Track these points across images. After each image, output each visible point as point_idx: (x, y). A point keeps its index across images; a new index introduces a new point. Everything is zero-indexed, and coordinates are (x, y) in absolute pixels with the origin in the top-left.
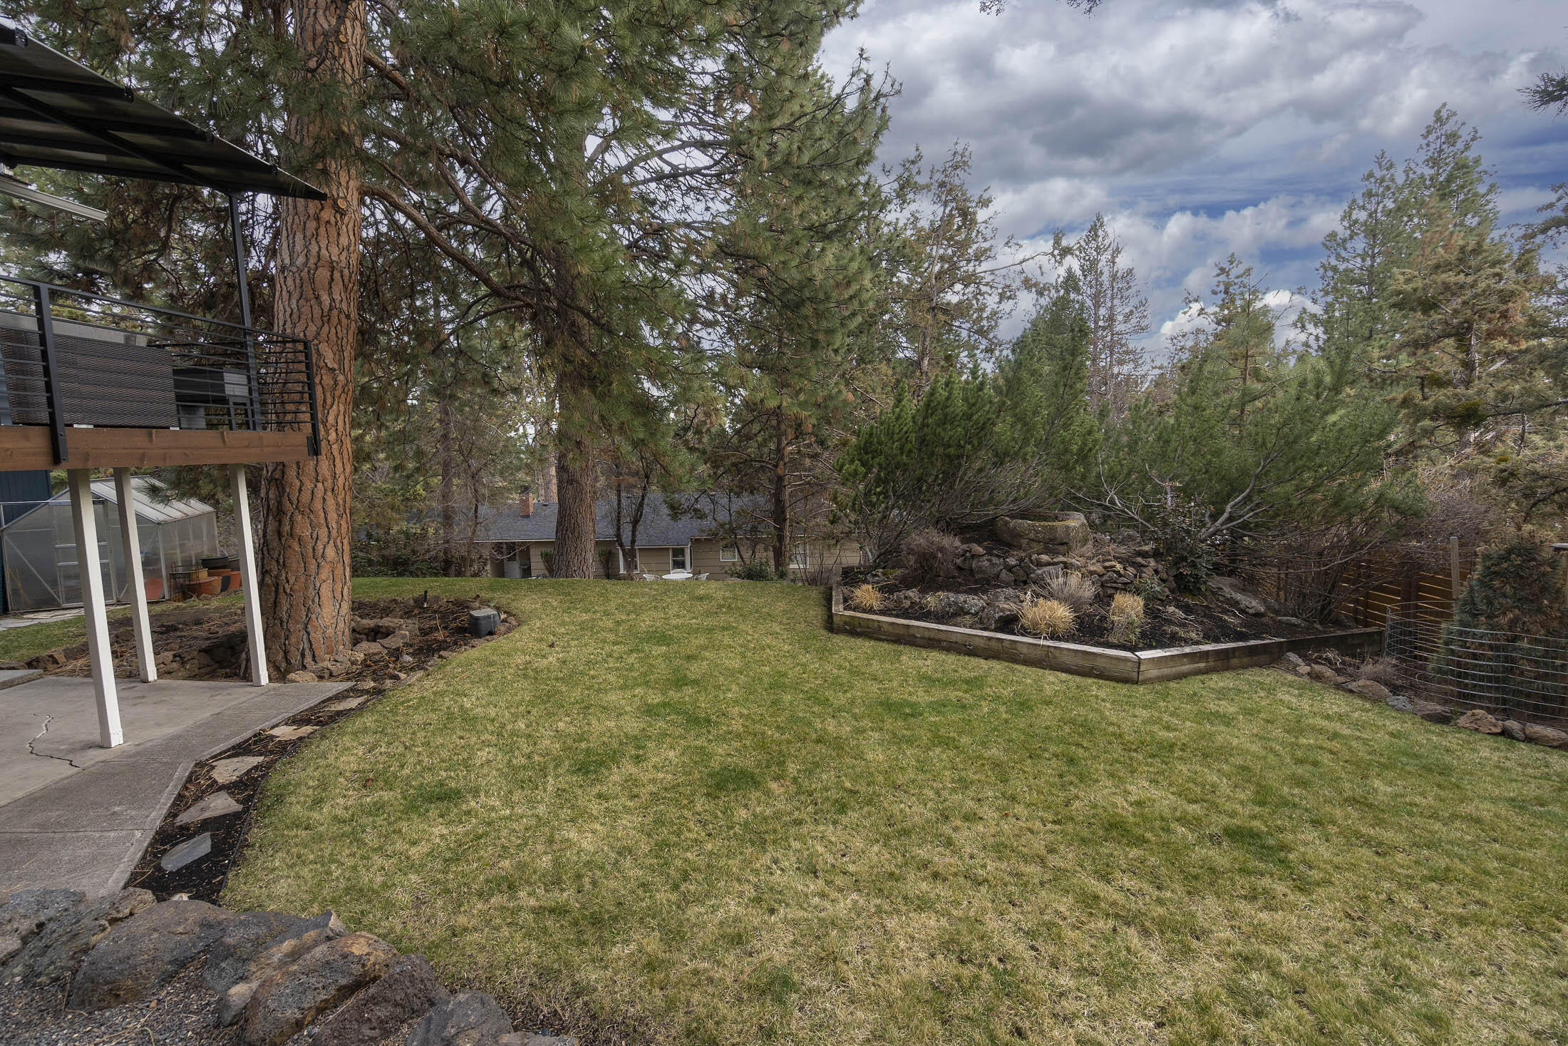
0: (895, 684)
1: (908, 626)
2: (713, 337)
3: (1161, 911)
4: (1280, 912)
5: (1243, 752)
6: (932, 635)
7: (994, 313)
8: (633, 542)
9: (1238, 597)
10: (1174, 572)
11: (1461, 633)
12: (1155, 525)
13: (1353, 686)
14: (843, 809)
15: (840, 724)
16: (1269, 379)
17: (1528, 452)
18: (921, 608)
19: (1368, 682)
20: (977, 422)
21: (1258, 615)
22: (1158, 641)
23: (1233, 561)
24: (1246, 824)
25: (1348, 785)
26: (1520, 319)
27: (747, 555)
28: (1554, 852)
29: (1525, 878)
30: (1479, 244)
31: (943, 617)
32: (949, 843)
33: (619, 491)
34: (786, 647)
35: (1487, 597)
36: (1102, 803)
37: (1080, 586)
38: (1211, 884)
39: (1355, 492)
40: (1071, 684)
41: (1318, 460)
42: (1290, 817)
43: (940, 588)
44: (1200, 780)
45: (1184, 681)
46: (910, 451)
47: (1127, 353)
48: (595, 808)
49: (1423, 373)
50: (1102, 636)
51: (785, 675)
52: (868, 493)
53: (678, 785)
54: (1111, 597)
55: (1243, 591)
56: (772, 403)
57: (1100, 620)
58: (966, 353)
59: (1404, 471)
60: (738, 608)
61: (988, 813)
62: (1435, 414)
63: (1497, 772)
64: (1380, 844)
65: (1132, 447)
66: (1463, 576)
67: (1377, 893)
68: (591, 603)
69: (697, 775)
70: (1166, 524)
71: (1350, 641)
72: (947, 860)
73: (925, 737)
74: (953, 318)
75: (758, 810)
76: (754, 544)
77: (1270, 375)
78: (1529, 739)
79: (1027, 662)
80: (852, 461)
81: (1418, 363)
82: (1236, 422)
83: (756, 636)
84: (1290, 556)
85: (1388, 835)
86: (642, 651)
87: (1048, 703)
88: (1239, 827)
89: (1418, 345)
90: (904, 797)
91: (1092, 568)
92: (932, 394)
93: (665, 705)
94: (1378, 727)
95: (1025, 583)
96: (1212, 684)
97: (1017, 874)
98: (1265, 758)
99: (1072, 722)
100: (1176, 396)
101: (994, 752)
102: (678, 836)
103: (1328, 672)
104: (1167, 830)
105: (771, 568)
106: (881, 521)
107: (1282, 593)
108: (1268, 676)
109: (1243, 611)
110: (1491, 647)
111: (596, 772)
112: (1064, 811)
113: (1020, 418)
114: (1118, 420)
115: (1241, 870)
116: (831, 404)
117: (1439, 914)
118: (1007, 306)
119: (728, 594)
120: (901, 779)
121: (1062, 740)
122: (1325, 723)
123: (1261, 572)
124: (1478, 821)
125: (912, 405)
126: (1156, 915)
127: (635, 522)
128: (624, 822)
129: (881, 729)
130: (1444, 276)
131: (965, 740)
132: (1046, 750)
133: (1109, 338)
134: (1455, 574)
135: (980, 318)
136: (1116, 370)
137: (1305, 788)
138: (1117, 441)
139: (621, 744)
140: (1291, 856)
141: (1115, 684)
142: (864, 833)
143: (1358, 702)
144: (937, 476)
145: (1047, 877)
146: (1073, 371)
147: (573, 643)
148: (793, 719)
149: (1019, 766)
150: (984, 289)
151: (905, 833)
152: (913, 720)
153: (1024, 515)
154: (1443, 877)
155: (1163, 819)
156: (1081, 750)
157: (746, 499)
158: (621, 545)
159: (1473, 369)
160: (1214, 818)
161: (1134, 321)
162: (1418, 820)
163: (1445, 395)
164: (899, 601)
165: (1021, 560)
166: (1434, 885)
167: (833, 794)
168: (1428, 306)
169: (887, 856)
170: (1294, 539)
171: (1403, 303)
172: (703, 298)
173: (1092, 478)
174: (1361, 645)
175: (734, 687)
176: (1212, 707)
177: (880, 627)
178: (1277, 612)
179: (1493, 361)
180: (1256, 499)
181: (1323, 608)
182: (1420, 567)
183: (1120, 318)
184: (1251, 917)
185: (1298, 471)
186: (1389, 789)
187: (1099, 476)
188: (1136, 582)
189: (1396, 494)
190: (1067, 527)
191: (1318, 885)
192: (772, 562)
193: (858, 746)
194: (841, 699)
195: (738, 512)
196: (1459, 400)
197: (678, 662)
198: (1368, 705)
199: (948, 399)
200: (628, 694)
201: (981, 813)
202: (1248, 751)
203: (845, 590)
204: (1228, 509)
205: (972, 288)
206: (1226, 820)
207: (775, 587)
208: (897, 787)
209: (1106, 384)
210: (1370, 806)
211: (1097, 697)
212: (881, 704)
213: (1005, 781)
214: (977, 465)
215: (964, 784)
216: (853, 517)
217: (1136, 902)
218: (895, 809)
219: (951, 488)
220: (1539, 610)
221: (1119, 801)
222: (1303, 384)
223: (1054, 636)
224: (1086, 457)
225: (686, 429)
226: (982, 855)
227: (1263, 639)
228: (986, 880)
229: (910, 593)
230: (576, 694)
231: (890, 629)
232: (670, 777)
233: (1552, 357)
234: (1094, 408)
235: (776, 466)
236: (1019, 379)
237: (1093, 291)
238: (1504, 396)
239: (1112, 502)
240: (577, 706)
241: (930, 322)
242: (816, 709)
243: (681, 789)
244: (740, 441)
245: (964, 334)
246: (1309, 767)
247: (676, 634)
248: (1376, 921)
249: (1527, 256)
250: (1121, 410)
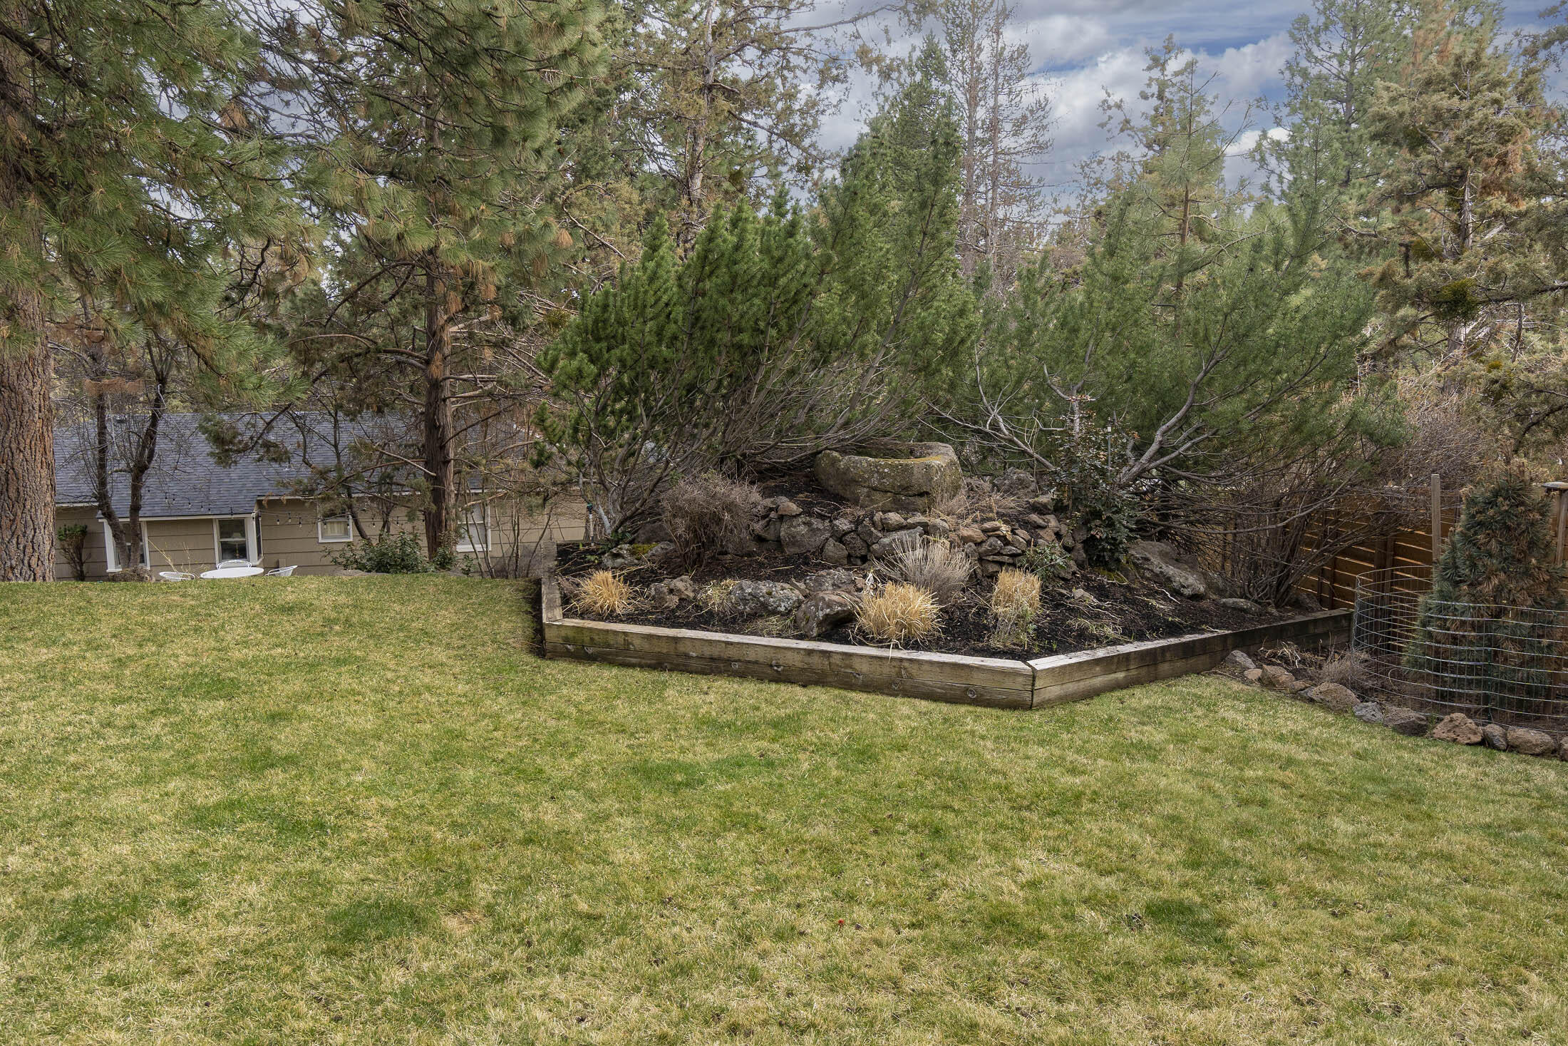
0: (657, 736)
1: (676, 640)
2: (296, 109)
3: (1062, 1031)
4: (1215, 1009)
5: (1172, 796)
6: (716, 652)
7: (812, 104)
8: (135, 509)
9: (1171, 570)
10: (1082, 536)
11: (1441, 609)
12: (1056, 464)
13: (1313, 692)
14: (576, 945)
15: (565, 810)
16: (1215, 238)
17: (1524, 357)
18: (698, 607)
19: (1332, 686)
20: (785, 290)
21: (1196, 597)
22: (1059, 642)
23: (1164, 517)
24: (1175, 897)
25: (1302, 828)
26: (1519, 167)
27: (373, 530)
28: (1528, 885)
29: (1496, 922)
30: (1477, 54)
31: (734, 620)
32: (754, 976)
33: (100, 409)
34: (461, 688)
35: (1470, 556)
36: (981, 889)
37: (947, 562)
38: (1128, 985)
39: (1322, 410)
40: (935, 716)
41: (1276, 363)
42: (1231, 880)
43: (728, 572)
44: (1115, 841)
45: (1096, 700)
46: (675, 338)
47: (1018, 185)
48: (103, 1002)
49: (1408, 239)
50: (980, 638)
51: (460, 735)
52: (601, 412)
53: (270, 942)
54: (993, 577)
55: (1177, 561)
56: (420, 243)
57: (976, 614)
58: (764, 170)
59: (1382, 382)
60: (364, 624)
61: (814, 924)
62: (1418, 297)
63: (1473, 793)
64: (1338, 901)
65: (1024, 336)
66: (1445, 531)
67: (1331, 967)
68: (58, 627)
69: (306, 921)
70: (1072, 461)
71: (1312, 630)
72: (751, 1003)
73: (710, 816)
74: (743, 108)
75: (426, 966)
76: (387, 508)
77: (1219, 232)
78: (1512, 748)
79: (870, 687)
80: (573, 354)
81: (1403, 224)
82: (1170, 303)
83: (403, 671)
84: (1238, 508)
85: (1347, 889)
86: (176, 712)
87: (901, 748)
88: (1166, 901)
89: (1406, 196)
90: (679, 916)
91: (966, 532)
92: (710, 240)
93: (231, 806)
94: (1341, 746)
95: (864, 559)
96: (1133, 703)
97: (859, 1009)
98: (1201, 801)
99: (938, 773)
100: (1088, 260)
101: (820, 830)
102: (278, 1028)
103: (1283, 675)
104: (1071, 918)
105: (423, 552)
106: (624, 461)
107: (1228, 565)
108: (1206, 686)
109: (1176, 593)
110: (1473, 626)
111: (97, 938)
112: (927, 908)
113: (855, 286)
114: (1003, 294)
115: (1167, 960)
116: (530, 249)
117: (1401, 982)
118: (832, 93)
119: (342, 599)
120: (672, 888)
121: (923, 803)
122: (1277, 746)
123: (1201, 533)
124: (1449, 858)
125: (674, 258)
126: (1054, 1037)
127: (139, 471)
128: (166, 1019)
129: (636, 812)
130: (1435, 97)
131: (774, 816)
132: (899, 820)
133: (990, 160)
134: (1436, 526)
135: (788, 111)
136: (1001, 214)
137: (1250, 839)
138: (1001, 329)
139: (147, 882)
140: (1230, 932)
141: (1000, 712)
142: (614, 979)
143: (1320, 714)
144: (720, 382)
145: (902, 1007)
146: (936, 210)
147: (24, 706)
148: (482, 809)
149: (858, 848)
150: (795, 60)
151: (683, 970)
152: (687, 792)
153: (861, 448)
154: (1403, 936)
155: (1065, 902)
156: (951, 816)
157: (368, 424)
158: (109, 515)
159: (1466, 237)
160: (1134, 892)
161: (1028, 133)
162: (1383, 865)
163: (1430, 270)
164: (659, 598)
165: (858, 522)
166: (1396, 947)
167: (558, 925)
168: (1417, 140)
169: (654, 1010)
170: (1246, 483)
171: (1387, 133)
172: (273, 32)
173: (964, 390)
174: (1325, 635)
175: (366, 763)
176: (1134, 736)
177: (627, 643)
178: (1221, 593)
179: (1489, 226)
180: (1196, 423)
181: (1280, 584)
182: (1398, 519)
183: (1008, 127)
184: (1178, 1022)
185: (1249, 382)
186: (1351, 829)
187: (975, 384)
188: (1030, 553)
189: (1372, 414)
190: (928, 467)
191: (1262, 965)
192: (424, 542)
193: (597, 843)
194: (565, 768)
195: (354, 449)
196: (1446, 278)
197: (250, 728)
198: (1330, 718)
199: (737, 248)
200: (154, 792)
201: (801, 924)
202: (1179, 795)
203: (566, 583)
204: (1158, 437)
205: (774, 57)
206: (1148, 894)
207: (434, 581)
208: (666, 902)
209: (986, 235)
210: (1327, 853)
211: (972, 733)
212: (635, 770)
213: (837, 873)
214: (787, 363)
215: (774, 885)
216: (574, 455)
217: (1028, 1025)
218: (665, 936)
219: (744, 402)
220: (1527, 573)
221: (1006, 884)
222: (1257, 247)
223: (910, 643)
224: (955, 353)
225: (243, 289)
226: (805, 988)
227: (1202, 631)
228: (812, 1025)
229: (678, 584)
230: (42, 800)
231: (646, 646)
232: (252, 930)
233: (1550, 224)
234: (967, 275)
235: (428, 362)
236: (853, 219)
237: (968, 78)
238: (1497, 275)
239: (995, 426)
240: (46, 823)
241: (704, 112)
242: (520, 788)
243: (275, 949)
244: (354, 314)
245: (762, 136)
246: (1255, 809)
247: (242, 675)
248: (1328, 1003)
249: (1531, 77)
250: (1007, 279)
